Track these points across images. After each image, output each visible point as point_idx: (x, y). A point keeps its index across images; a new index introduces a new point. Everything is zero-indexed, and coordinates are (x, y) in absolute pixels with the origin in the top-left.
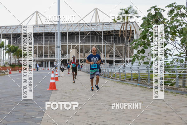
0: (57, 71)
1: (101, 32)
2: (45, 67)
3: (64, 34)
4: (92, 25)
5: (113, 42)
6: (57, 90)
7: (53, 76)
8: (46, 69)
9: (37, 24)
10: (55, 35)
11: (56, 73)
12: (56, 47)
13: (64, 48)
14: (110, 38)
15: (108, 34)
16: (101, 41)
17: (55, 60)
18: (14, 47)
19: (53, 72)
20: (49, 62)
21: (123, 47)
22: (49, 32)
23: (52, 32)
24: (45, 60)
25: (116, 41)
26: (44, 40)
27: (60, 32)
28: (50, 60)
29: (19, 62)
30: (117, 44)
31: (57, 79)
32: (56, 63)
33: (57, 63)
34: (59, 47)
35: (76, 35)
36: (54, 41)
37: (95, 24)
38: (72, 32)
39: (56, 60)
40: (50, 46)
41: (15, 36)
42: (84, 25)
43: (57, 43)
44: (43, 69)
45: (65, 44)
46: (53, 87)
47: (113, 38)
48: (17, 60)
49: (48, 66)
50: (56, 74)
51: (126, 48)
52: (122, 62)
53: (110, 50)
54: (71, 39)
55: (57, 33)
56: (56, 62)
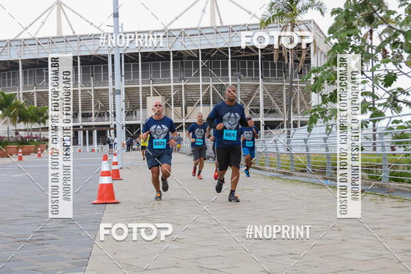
0: (115, 155)
1: (225, 50)
2: (85, 143)
3: (130, 59)
4: (200, 32)
5: (257, 74)
6: (118, 203)
7: (105, 167)
8: (88, 151)
9: (60, 35)
10: (107, 63)
11: (115, 159)
12: (111, 91)
13: (131, 95)
14: (250, 65)
15: (243, 55)
16: (225, 73)
17: (109, 126)
18: (3, 94)
19: (105, 158)
20: (95, 133)
21: (285, 88)
22: (93, 53)
23: (99, 55)
24: (84, 126)
25: (265, 73)
26: (79, 74)
27: (121, 54)
28: (96, 126)
29: (17, 134)
30: (268, 80)
31: (115, 175)
32: (113, 135)
33: (115, 133)
34: (119, 92)
35: (161, 59)
36: (106, 77)
37: (211, 31)
38: (153, 54)
39: (112, 126)
40: (95, 90)
41: (5, 68)
42: (182, 33)
43: (114, 82)
44: (80, 151)
45: (133, 83)
46: (107, 196)
47: (257, 66)
48: (12, 127)
49: (91, 143)
50: (115, 161)
51: (291, 89)
52: (283, 127)
53: (250, 97)
54: (150, 70)
55: (113, 56)
56: (112, 131)
